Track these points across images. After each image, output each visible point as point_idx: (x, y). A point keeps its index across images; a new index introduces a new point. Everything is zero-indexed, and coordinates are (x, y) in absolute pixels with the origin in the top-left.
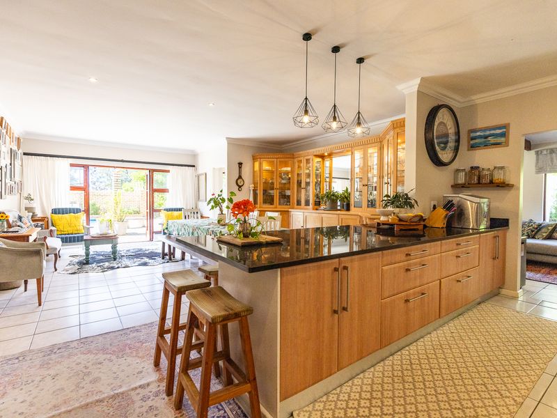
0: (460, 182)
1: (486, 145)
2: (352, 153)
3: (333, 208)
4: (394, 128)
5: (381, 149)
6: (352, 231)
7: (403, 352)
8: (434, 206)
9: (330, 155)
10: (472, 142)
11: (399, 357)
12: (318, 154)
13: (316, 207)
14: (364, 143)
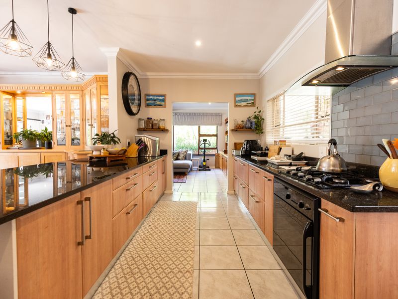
0: (141, 127)
1: (155, 105)
2: (53, 96)
3: (31, 146)
4: (97, 81)
5: (83, 97)
6: (55, 167)
7: (125, 252)
8: (129, 143)
9: (24, 94)
10: (148, 102)
11: (124, 258)
12: (7, 90)
13: (7, 146)
14: (66, 89)
